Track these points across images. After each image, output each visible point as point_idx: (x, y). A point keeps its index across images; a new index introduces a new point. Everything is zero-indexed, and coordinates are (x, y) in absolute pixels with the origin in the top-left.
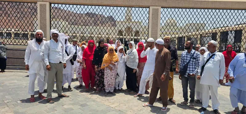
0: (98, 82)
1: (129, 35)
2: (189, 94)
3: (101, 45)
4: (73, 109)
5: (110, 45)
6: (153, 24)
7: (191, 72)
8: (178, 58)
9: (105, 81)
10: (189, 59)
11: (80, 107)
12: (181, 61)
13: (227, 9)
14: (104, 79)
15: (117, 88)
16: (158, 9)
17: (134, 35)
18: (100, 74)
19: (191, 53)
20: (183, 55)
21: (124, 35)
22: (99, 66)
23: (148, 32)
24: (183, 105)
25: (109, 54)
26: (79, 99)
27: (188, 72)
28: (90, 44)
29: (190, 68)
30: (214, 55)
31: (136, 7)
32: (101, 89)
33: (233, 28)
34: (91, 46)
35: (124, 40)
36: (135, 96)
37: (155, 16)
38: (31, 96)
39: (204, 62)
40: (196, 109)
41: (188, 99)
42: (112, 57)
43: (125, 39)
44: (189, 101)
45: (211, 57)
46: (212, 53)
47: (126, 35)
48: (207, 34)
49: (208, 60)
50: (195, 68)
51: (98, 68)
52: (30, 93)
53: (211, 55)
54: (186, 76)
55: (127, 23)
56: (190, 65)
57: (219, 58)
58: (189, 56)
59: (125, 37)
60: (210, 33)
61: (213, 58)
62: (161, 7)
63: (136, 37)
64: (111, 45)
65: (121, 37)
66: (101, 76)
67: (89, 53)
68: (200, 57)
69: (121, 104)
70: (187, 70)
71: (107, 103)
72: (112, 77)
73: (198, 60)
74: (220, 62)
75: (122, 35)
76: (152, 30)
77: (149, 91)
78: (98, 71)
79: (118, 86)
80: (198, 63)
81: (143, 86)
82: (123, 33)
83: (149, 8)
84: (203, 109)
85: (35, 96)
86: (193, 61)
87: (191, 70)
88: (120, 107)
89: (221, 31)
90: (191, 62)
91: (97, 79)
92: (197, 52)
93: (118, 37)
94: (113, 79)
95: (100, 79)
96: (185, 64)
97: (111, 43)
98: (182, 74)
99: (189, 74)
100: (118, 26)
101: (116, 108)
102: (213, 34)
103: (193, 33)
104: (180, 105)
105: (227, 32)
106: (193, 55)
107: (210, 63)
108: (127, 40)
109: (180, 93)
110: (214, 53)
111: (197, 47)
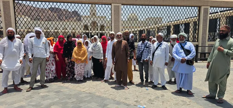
0: (68, 72)
1: (94, 30)
2: (144, 76)
3: (69, 39)
4: (49, 96)
5: (77, 39)
6: (115, 19)
7: (145, 58)
8: (135, 48)
9: (75, 71)
10: (143, 48)
11: (55, 93)
12: (138, 50)
13: (175, 6)
14: (74, 69)
15: (86, 77)
16: (119, 6)
17: (99, 29)
18: (71, 66)
19: (145, 43)
20: (139, 45)
21: (90, 30)
22: (68, 58)
23: (111, 27)
24: (140, 85)
25: (78, 47)
26: (53, 88)
27: (143, 58)
28: (60, 39)
29: (144, 55)
30: (161, 44)
31: (99, 4)
32: (72, 78)
33: (180, 22)
34: (61, 41)
35: (90, 35)
36: (102, 81)
37: (117, 13)
38: (5, 88)
39: (154, 50)
40: (150, 87)
41: (144, 80)
42: (80, 49)
43: (91, 33)
44: (144, 81)
45: (159, 46)
46: (160, 43)
47: (92, 29)
48: (162, 27)
49: (157, 48)
50: (148, 55)
51: (68, 60)
52: (4, 86)
53: (159, 44)
54: (142, 62)
55: (92, 19)
56: (144, 53)
57: (165, 46)
58: (143, 46)
59: (91, 31)
60: (165, 26)
61: (161, 46)
62: (121, 4)
63: (101, 32)
64: (79, 40)
65: (87, 31)
66: (71, 67)
67: (60, 47)
68: (152, 46)
69: (90, 89)
70: (142, 57)
71: (78, 89)
72: (81, 67)
73: (150, 49)
74: (166, 49)
75: (88, 30)
76: (114, 25)
77: (114, 76)
78: (69, 63)
79: (87, 75)
80: (150, 51)
81: (108, 73)
82: (89, 28)
83: (111, 5)
84: (154, 86)
85: (8, 88)
86: (146, 50)
87: (145, 56)
88: (89, 90)
89: (174, 24)
90: (145, 51)
91: (68, 70)
92: (149, 42)
93: (84, 31)
94: (82, 68)
95: (70, 70)
96: (141, 52)
97: (78, 37)
98: (138, 60)
99: (143, 60)
100: (84, 21)
101: (87, 92)
102: (168, 26)
103: (152, 26)
104: (138, 85)
105: (179, 24)
106: (146, 45)
107: (159, 50)
108: (93, 34)
109: (138, 77)
110: (161, 43)
111: (150, 38)
